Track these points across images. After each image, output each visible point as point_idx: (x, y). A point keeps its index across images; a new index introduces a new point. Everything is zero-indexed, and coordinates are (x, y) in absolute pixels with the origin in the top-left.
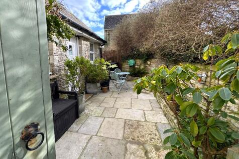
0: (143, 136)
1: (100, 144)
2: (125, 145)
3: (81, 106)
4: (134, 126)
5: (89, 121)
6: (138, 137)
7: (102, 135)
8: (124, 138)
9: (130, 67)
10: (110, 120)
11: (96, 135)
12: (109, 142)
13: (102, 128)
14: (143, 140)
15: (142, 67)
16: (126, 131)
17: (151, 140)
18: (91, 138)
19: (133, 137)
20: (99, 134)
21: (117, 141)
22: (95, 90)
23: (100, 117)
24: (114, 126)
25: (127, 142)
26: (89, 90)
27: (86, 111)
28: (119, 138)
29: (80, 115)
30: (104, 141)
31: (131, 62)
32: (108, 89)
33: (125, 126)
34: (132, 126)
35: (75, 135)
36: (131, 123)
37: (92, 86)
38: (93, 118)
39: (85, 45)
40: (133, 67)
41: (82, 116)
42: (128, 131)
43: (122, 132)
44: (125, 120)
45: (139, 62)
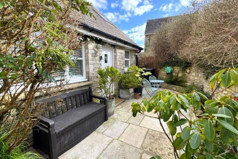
0: (162, 149)
1: (119, 149)
2: (142, 154)
3: (110, 111)
4: (156, 137)
5: (115, 125)
6: (156, 149)
7: (123, 140)
8: (142, 147)
9: (167, 74)
10: (134, 127)
11: (117, 139)
12: (127, 148)
13: (124, 133)
14: (160, 153)
15: (180, 75)
16: (146, 140)
17: (169, 155)
18: (112, 141)
19: (151, 149)
20: (120, 139)
21: (135, 148)
22: (127, 96)
23: (126, 122)
24: (136, 134)
25: (144, 152)
26: (121, 96)
27: (115, 115)
28: (137, 146)
29: (109, 118)
30: (123, 146)
31: (169, 69)
32: (141, 95)
33: (146, 135)
34: (154, 137)
35: (100, 136)
36: (153, 133)
37: (124, 91)
38: (119, 122)
39: (120, 53)
40: (170, 74)
41: (110, 119)
42: (148, 141)
43: (142, 141)
44: (149, 129)
45: (177, 69)
